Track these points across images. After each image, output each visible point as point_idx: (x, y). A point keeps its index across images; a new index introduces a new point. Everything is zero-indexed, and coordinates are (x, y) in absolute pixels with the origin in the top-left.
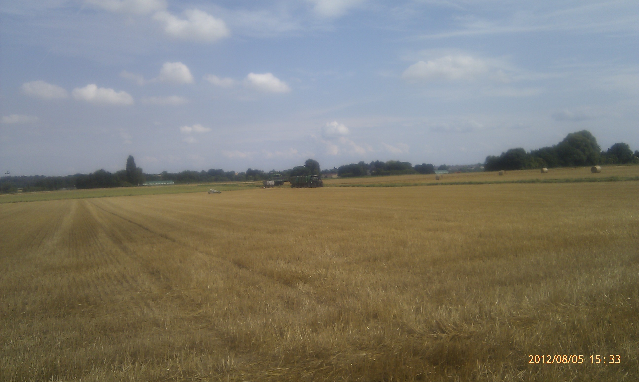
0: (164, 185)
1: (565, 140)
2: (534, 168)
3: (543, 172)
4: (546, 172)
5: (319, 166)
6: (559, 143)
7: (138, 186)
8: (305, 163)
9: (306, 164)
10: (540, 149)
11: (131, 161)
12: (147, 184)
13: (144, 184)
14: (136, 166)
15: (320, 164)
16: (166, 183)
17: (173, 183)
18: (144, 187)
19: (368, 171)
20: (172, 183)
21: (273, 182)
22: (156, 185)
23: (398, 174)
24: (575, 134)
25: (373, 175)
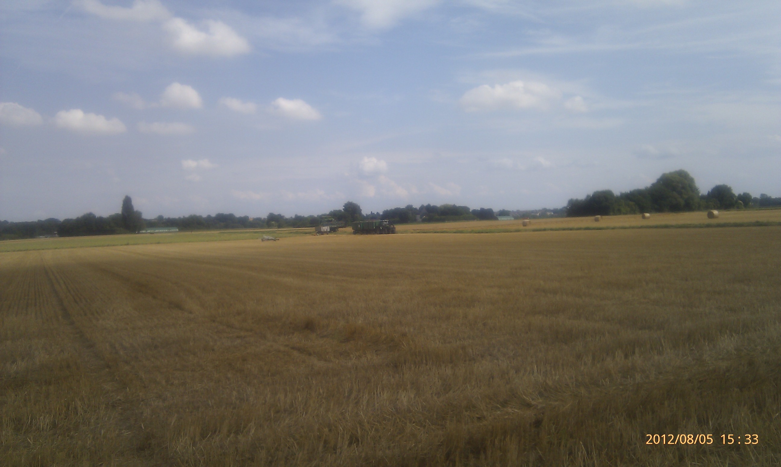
0: (166, 232)
1: (659, 181)
2: (626, 214)
3: (644, 217)
4: (648, 218)
6: (652, 184)
7: (137, 234)
8: (344, 206)
10: (631, 192)
11: (127, 203)
12: (145, 231)
13: (141, 232)
14: (134, 209)
16: (168, 230)
17: (178, 230)
18: (142, 235)
19: (418, 217)
20: (176, 230)
21: (328, 228)
22: (156, 232)
23: (454, 220)
24: (671, 174)
25: (424, 221)
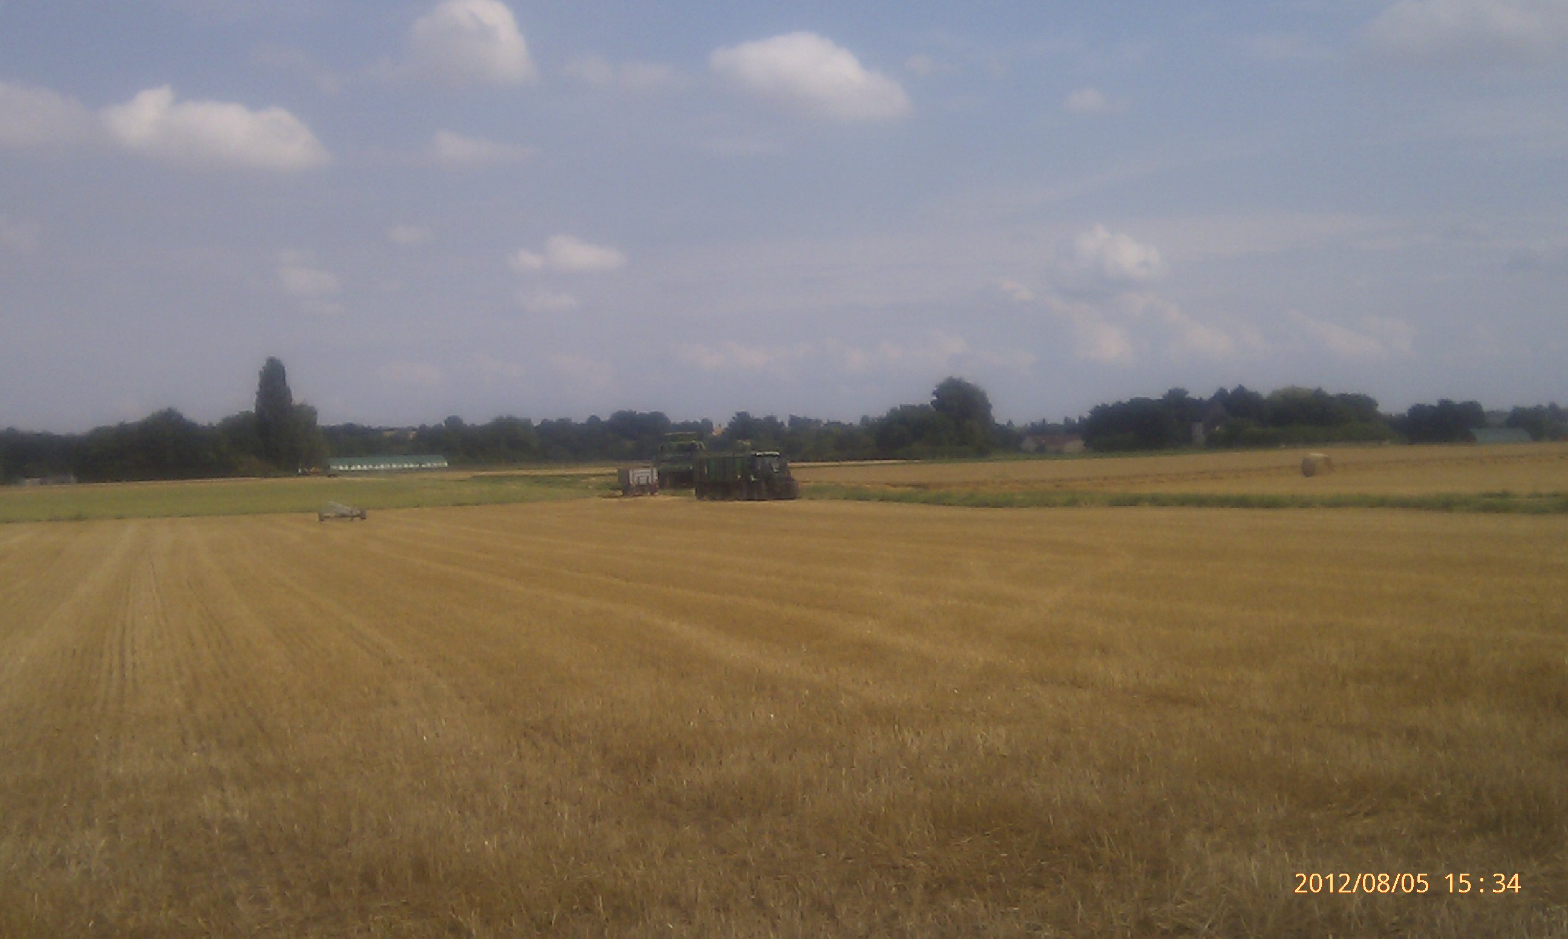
0: (413, 470)
5: (987, 407)
8: (934, 393)
9: (937, 396)
11: (273, 380)
14: (291, 401)
15: (991, 398)
16: (418, 465)
17: (446, 464)
19: (1198, 429)
20: (440, 465)
21: (652, 471)
